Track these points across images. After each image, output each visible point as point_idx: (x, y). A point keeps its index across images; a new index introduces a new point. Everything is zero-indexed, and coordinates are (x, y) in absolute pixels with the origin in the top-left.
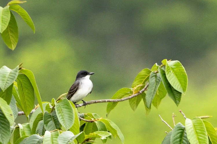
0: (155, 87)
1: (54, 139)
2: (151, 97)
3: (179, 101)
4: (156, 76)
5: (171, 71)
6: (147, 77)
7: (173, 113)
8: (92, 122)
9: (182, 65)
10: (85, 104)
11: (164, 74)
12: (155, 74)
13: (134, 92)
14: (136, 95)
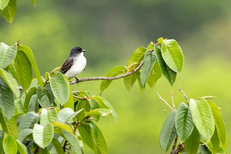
0: (150, 66)
1: (51, 117)
2: (146, 76)
3: (174, 81)
4: (151, 55)
5: (167, 50)
6: (142, 56)
7: (172, 91)
8: (84, 99)
9: (178, 45)
10: (78, 81)
11: (159, 53)
12: (151, 52)
13: (128, 71)
14: (130, 73)
